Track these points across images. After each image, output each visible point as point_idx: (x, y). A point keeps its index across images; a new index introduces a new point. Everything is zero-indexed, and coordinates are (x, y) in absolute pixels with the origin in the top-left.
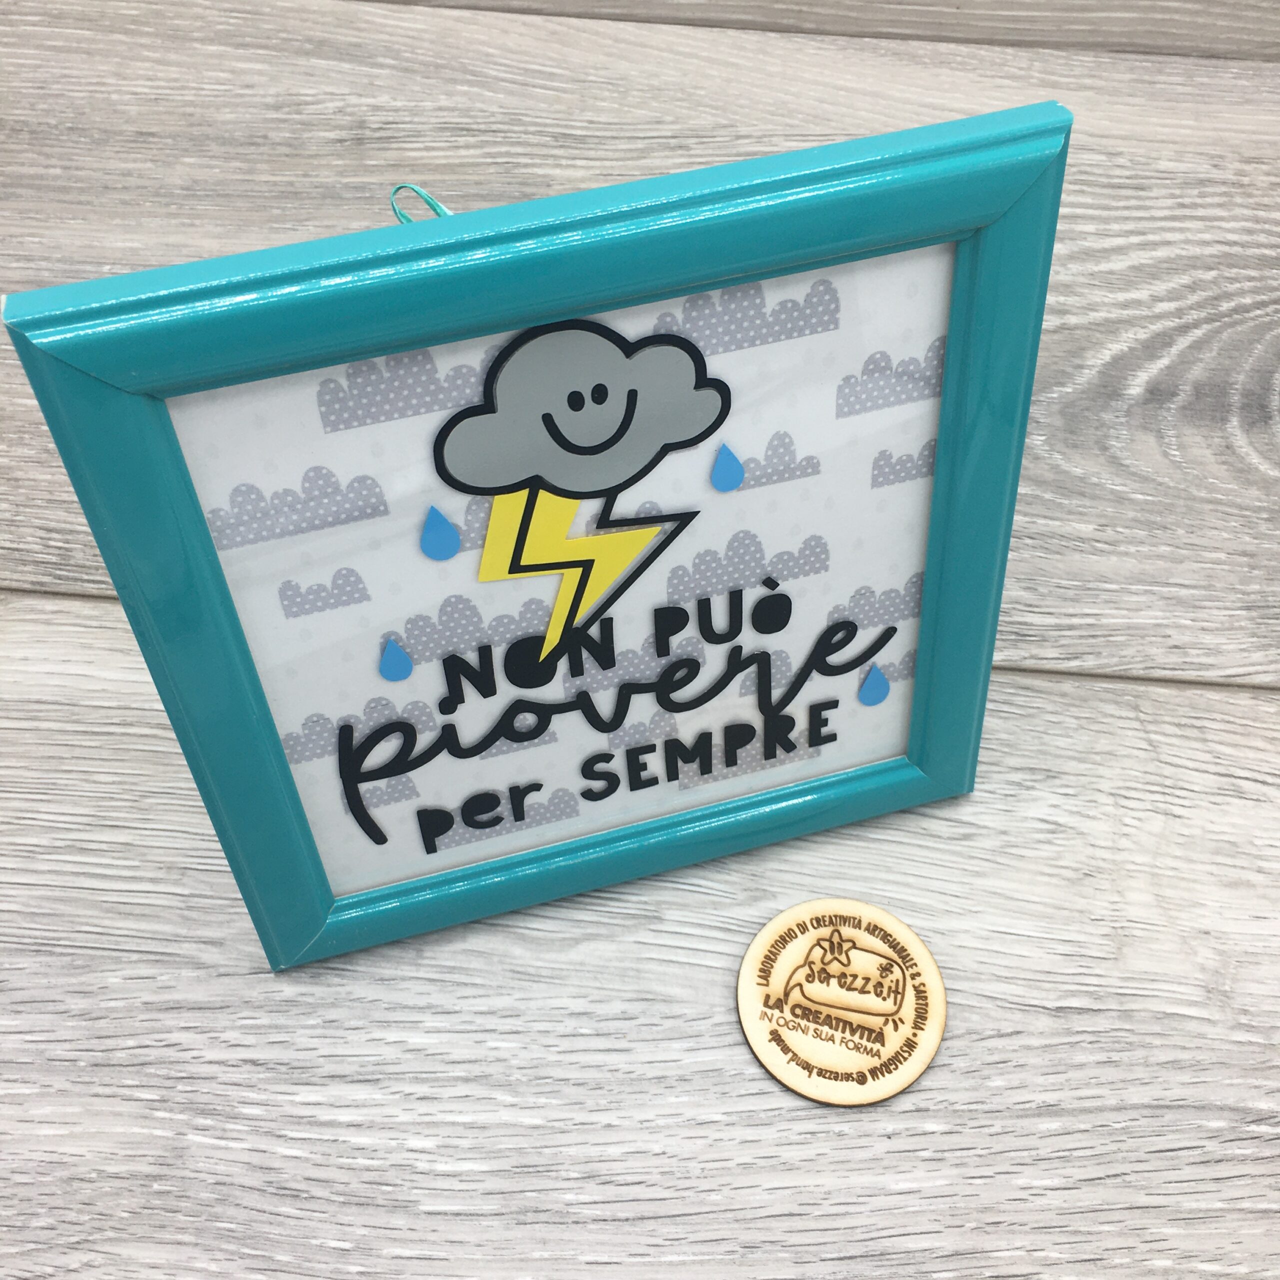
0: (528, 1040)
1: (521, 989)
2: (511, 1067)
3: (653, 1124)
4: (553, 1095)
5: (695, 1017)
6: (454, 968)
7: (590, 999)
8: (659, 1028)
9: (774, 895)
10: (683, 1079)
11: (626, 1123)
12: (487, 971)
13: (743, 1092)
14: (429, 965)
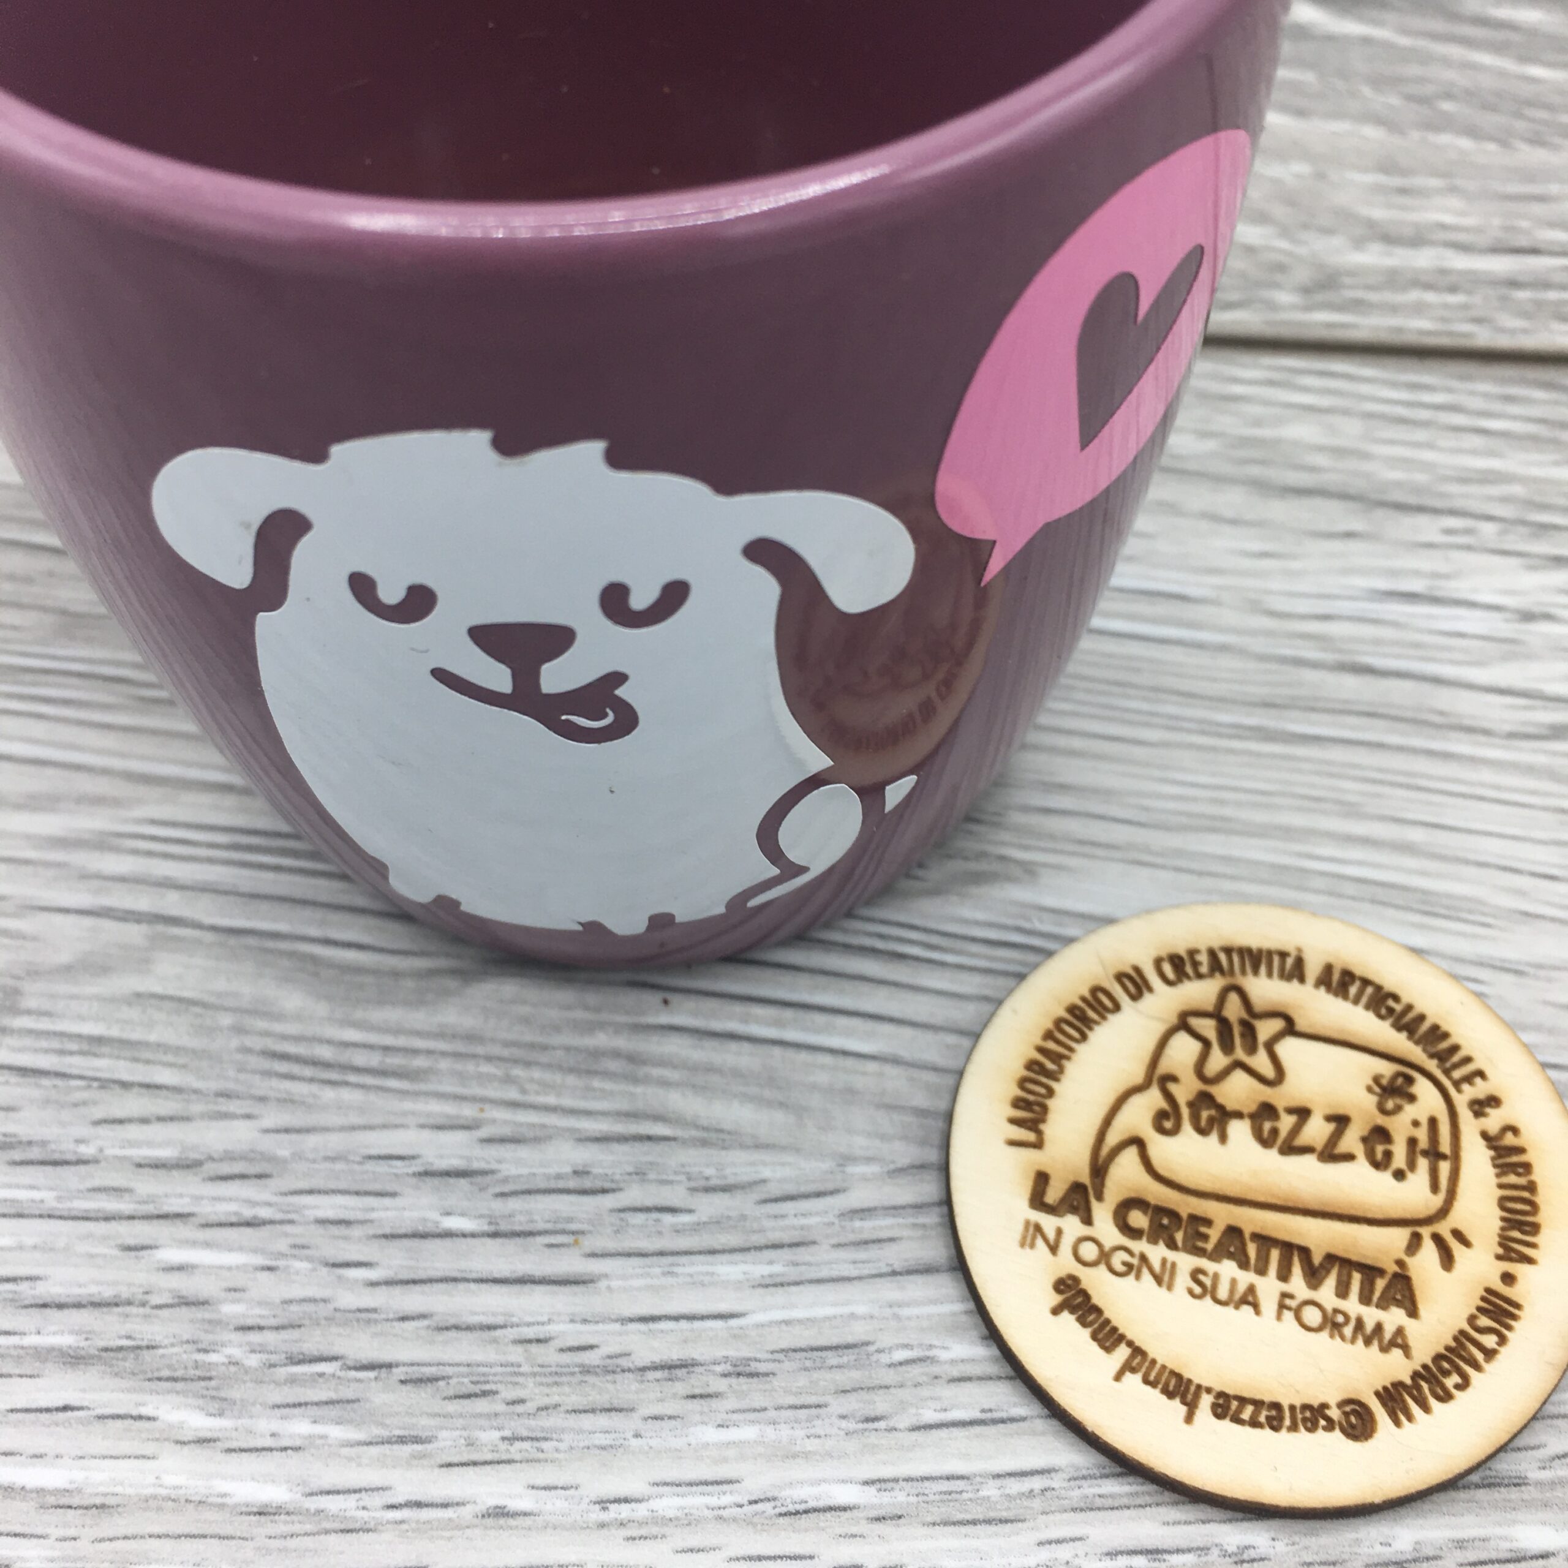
0: (282, 1245)
1: (288, 1101)
2: (215, 1323)
3: (641, 1511)
4: (334, 1412)
5: (791, 1189)
6: (99, 1040)
7: (484, 1132)
8: (685, 1218)
9: (1030, 871)
10: (742, 1370)
11: (554, 1504)
12: (194, 1052)
13: (930, 1416)
14: (31, 1032)
